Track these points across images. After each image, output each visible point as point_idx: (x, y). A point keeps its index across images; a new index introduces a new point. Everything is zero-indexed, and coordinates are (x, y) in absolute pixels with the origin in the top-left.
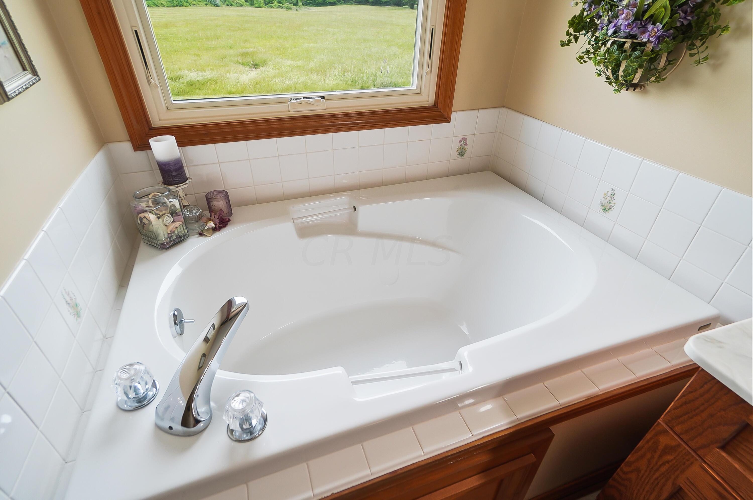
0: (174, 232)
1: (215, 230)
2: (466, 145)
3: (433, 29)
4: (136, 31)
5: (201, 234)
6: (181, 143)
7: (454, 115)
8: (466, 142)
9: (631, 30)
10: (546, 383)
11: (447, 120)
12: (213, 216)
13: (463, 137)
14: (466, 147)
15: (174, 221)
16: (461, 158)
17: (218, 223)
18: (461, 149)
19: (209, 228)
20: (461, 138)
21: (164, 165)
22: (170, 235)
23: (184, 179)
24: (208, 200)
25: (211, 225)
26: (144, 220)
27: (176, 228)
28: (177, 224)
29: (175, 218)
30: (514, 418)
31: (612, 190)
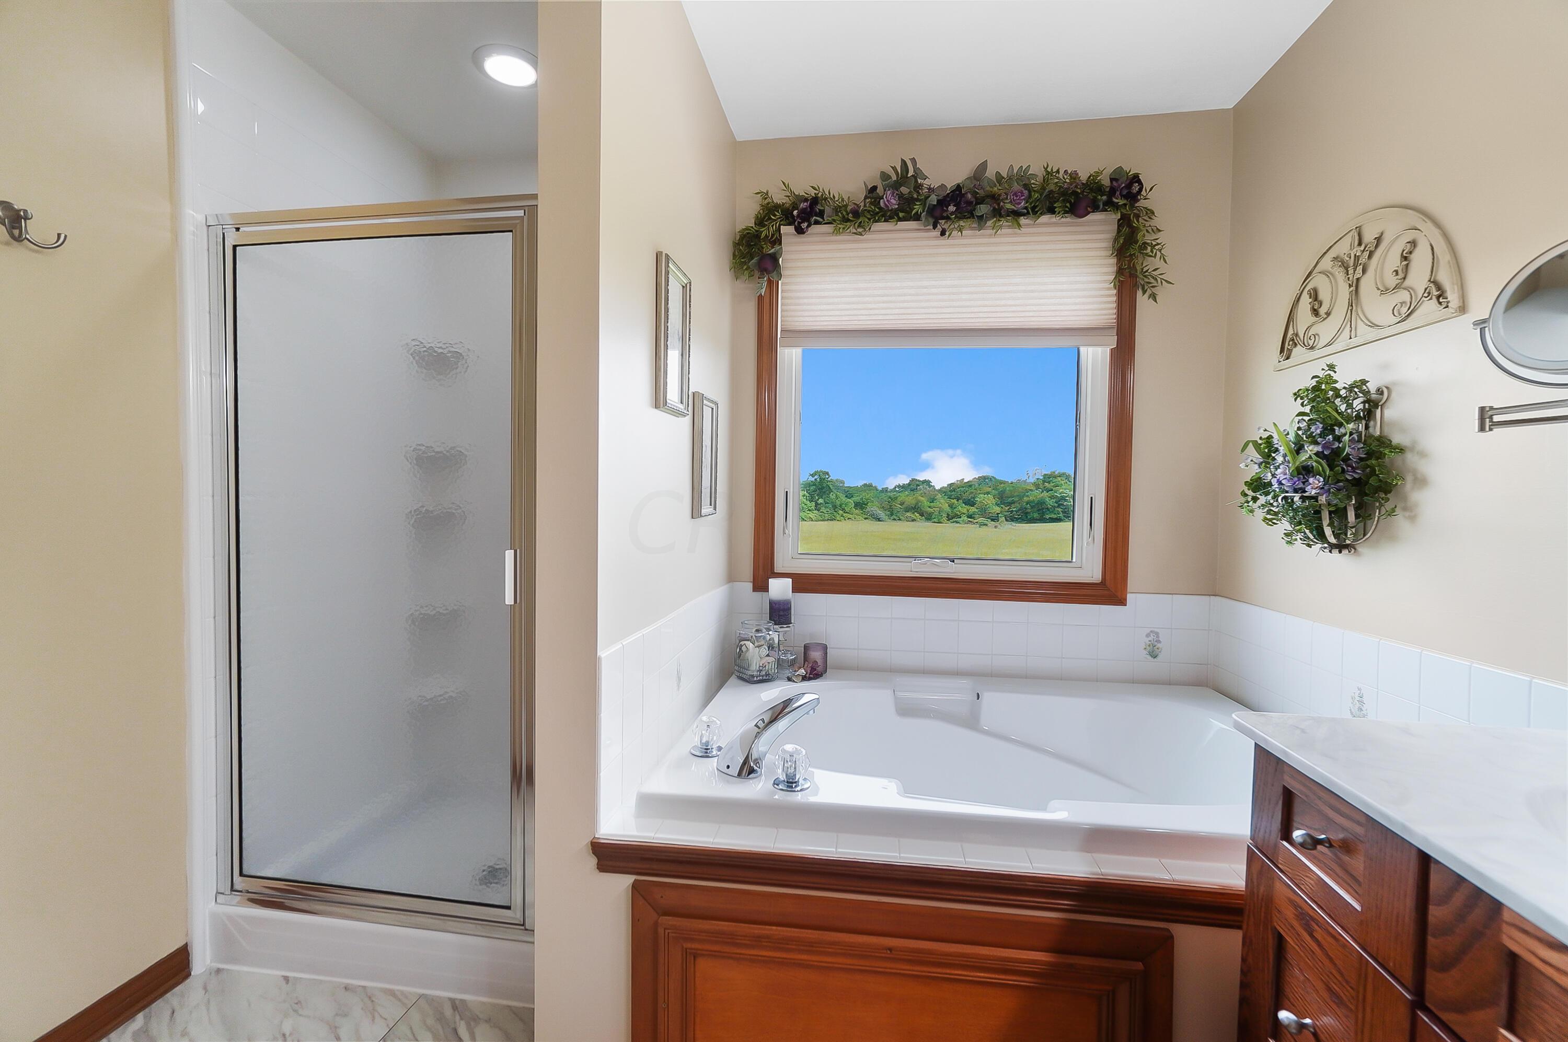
0: (765, 666)
1: (804, 678)
2: (1159, 642)
3: (1092, 498)
4: (787, 492)
5: (789, 679)
6: (795, 589)
7: (1130, 597)
8: (1158, 637)
11: (1122, 602)
12: (806, 665)
13: (1152, 629)
14: (1159, 645)
15: (768, 655)
16: (1152, 659)
17: (809, 672)
18: (1151, 647)
19: (799, 674)
20: (1148, 631)
21: (775, 604)
22: (761, 668)
23: (788, 621)
24: (806, 648)
25: (802, 671)
26: (744, 648)
27: (769, 663)
28: (771, 659)
29: (770, 652)
30: (1097, 870)
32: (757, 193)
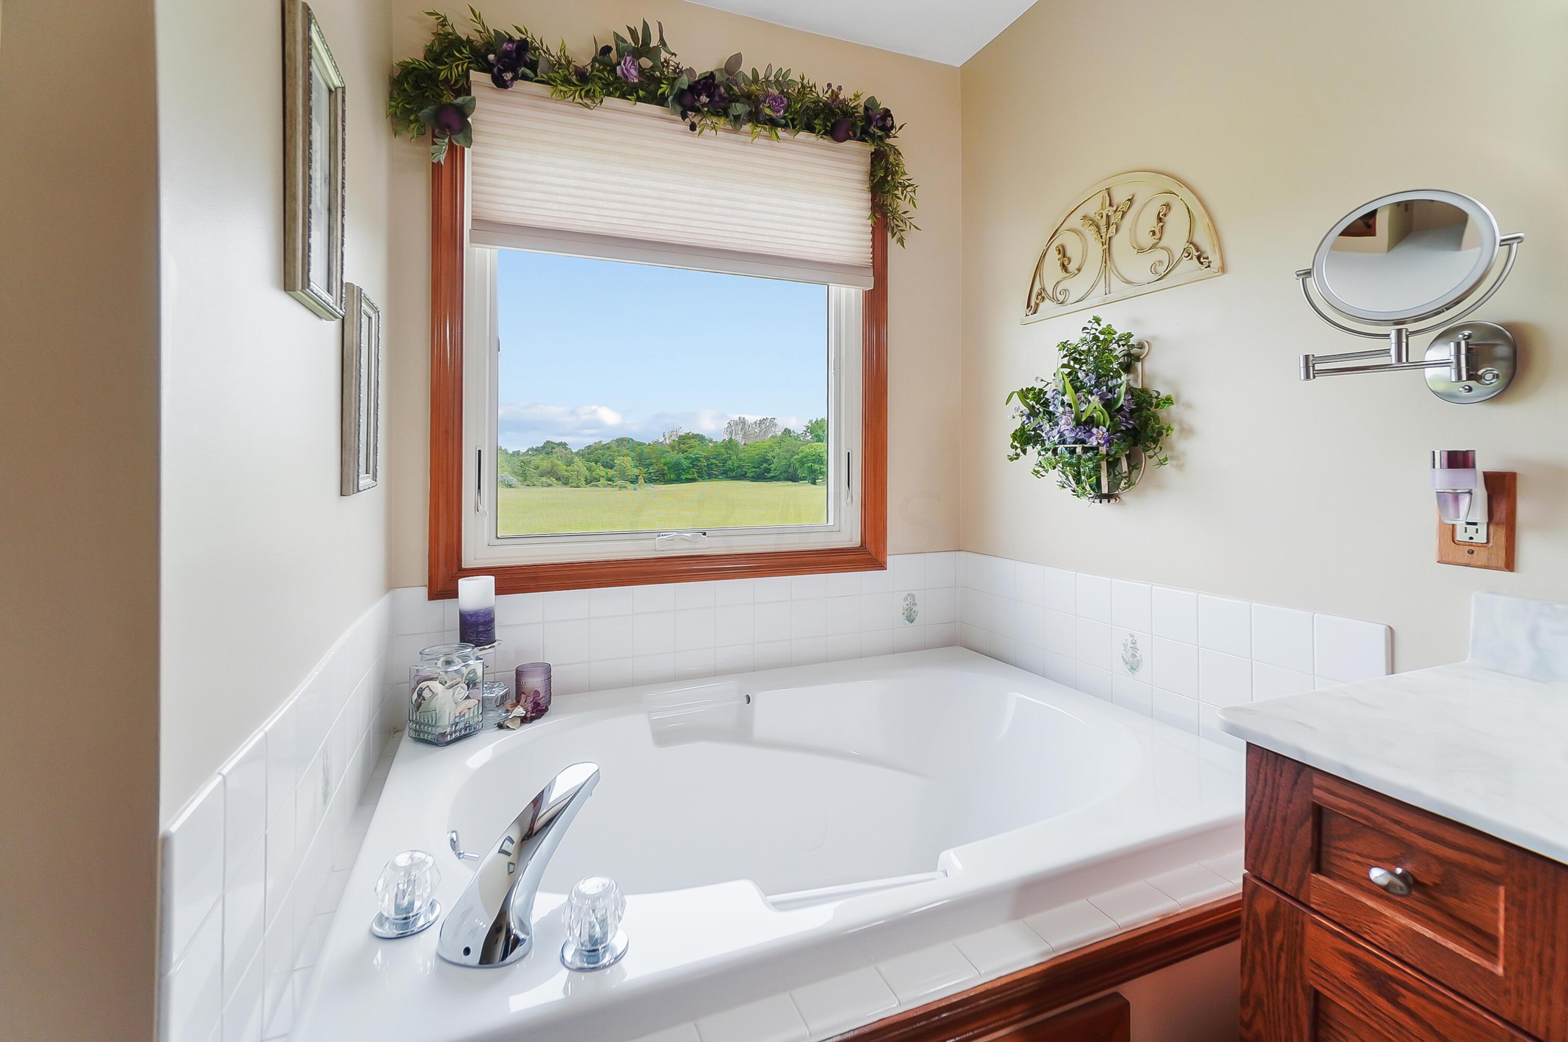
0: (464, 715)
1: (524, 720)
2: (915, 604)
3: (848, 453)
4: (480, 451)
5: (500, 726)
6: (500, 590)
7: (890, 560)
8: (914, 600)
9: (1077, 434)
10: (1090, 899)
11: (881, 566)
12: (523, 700)
13: (908, 592)
14: (915, 608)
15: (468, 697)
16: (910, 624)
17: (530, 709)
18: (909, 610)
19: (515, 716)
20: (907, 593)
21: (471, 615)
22: (457, 720)
23: (490, 640)
24: (519, 674)
25: (520, 711)
26: (426, 694)
27: (469, 709)
28: (473, 702)
29: (471, 691)
30: (1046, 947)
31: (1131, 636)
32: (430, 14)
